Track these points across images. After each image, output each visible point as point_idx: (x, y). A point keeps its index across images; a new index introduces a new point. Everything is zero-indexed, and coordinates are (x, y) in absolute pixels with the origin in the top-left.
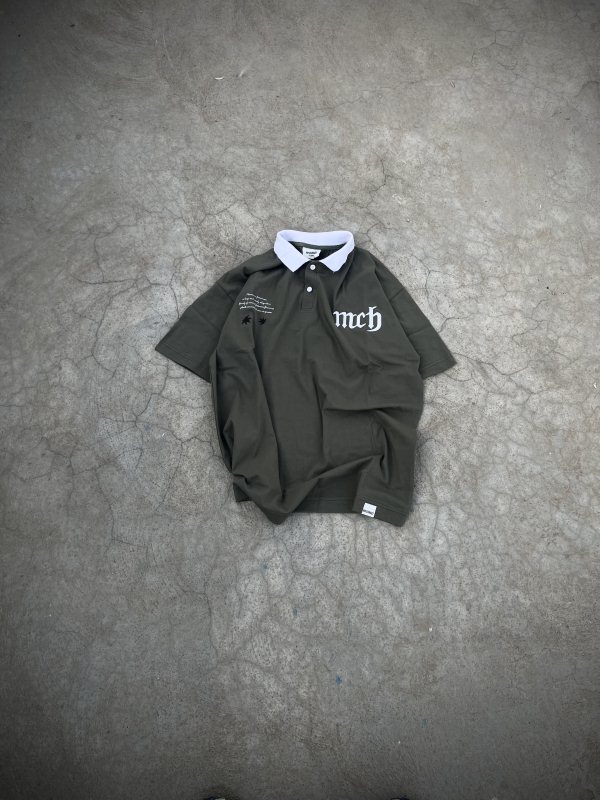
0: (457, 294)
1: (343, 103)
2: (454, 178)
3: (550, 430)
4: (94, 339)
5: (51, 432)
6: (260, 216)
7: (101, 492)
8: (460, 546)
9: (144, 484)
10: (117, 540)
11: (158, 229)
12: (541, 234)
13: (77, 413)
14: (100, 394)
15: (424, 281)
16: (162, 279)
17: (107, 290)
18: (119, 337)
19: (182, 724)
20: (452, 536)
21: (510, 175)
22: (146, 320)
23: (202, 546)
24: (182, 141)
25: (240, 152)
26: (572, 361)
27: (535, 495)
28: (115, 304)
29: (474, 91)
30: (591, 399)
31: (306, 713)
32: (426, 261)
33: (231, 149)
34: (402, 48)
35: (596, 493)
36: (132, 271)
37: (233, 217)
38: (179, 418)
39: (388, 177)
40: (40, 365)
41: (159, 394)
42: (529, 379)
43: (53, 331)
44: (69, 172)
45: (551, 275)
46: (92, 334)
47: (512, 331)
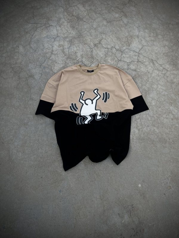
4: (30, 40)
5: (14, 66)
7: (28, 85)
11: (54, 9)
17: (36, 26)
18: (38, 40)
21: (170, 4)
27: (165, 101)
32: (139, 28)
38: (54, 66)
41: (49, 58)
47: (164, 52)
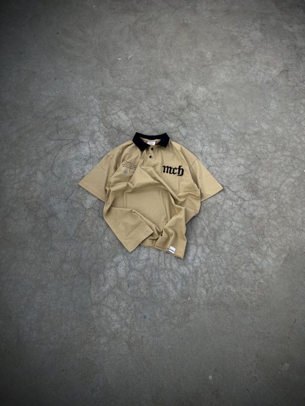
0: (216, 156)
1: (172, 72)
3: (252, 217)
4: (52, 163)
5: (29, 201)
6: (131, 117)
7: (48, 228)
8: (206, 264)
9: (67, 226)
10: (53, 249)
11: (85, 119)
12: (256, 133)
13: (41, 193)
15: (201, 149)
16: (85, 140)
17: (60, 143)
18: (63, 163)
19: (72, 330)
20: (203, 259)
21: (244, 107)
22: (76, 157)
23: (90, 254)
24: (100, 83)
25: (125, 90)
26: (264, 188)
27: (242, 244)
28: (63, 149)
29: (231, 71)
30: (272, 205)
31: (129, 330)
32: (203, 141)
33: (121, 88)
34: (201, 52)
36: (72, 136)
37: (119, 117)
38: (86, 199)
39: (189, 104)
40: (28, 172)
41: (78, 188)
42: (244, 194)
43: (35, 158)
44: (50, 93)
45: (259, 151)
46: (52, 161)
47: (238, 173)
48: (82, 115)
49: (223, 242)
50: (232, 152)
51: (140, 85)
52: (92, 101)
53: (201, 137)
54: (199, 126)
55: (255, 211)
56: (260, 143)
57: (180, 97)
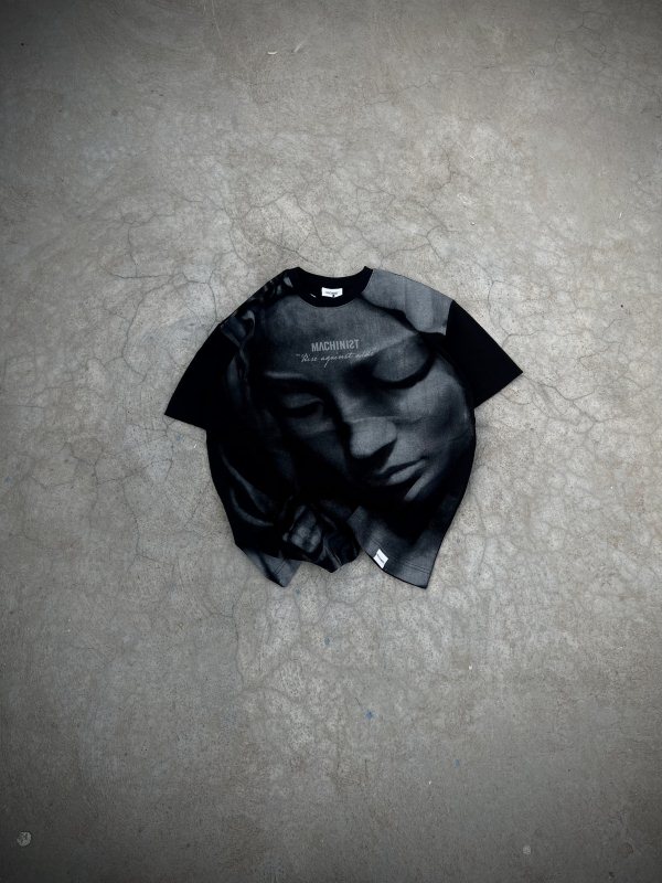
0: (522, 308)
1: (408, 88)
2: (526, 178)
3: (613, 462)
6: (310, 211)
8: (507, 581)
9: (173, 498)
10: (141, 555)
12: (618, 246)
13: (104, 418)
14: (129, 400)
15: (486, 292)
16: (201, 277)
20: (500, 571)
22: (181, 321)
24: (229, 122)
25: (291, 138)
26: (643, 388)
28: (149, 302)
29: (555, 80)
31: (334, 747)
33: (281, 135)
34: (479, 28)
35: (659, 533)
36: (167, 266)
37: (281, 211)
39: (454, 174)
40: (66, 365)
42: (594, 405)
43: (80, 327)
44: (103, 152)
45: (627, 292)
46: (122, 333)
48: (187, 210)
49: (545, 528)
50: (563, 298)
51: (328, 125)
52: (211, 170)
53: (486, 259)
54: (480, 230)
55: (621, 446)
56: (630, 272)
57: (430, 155)
